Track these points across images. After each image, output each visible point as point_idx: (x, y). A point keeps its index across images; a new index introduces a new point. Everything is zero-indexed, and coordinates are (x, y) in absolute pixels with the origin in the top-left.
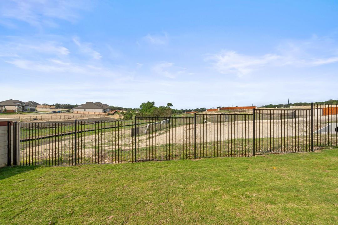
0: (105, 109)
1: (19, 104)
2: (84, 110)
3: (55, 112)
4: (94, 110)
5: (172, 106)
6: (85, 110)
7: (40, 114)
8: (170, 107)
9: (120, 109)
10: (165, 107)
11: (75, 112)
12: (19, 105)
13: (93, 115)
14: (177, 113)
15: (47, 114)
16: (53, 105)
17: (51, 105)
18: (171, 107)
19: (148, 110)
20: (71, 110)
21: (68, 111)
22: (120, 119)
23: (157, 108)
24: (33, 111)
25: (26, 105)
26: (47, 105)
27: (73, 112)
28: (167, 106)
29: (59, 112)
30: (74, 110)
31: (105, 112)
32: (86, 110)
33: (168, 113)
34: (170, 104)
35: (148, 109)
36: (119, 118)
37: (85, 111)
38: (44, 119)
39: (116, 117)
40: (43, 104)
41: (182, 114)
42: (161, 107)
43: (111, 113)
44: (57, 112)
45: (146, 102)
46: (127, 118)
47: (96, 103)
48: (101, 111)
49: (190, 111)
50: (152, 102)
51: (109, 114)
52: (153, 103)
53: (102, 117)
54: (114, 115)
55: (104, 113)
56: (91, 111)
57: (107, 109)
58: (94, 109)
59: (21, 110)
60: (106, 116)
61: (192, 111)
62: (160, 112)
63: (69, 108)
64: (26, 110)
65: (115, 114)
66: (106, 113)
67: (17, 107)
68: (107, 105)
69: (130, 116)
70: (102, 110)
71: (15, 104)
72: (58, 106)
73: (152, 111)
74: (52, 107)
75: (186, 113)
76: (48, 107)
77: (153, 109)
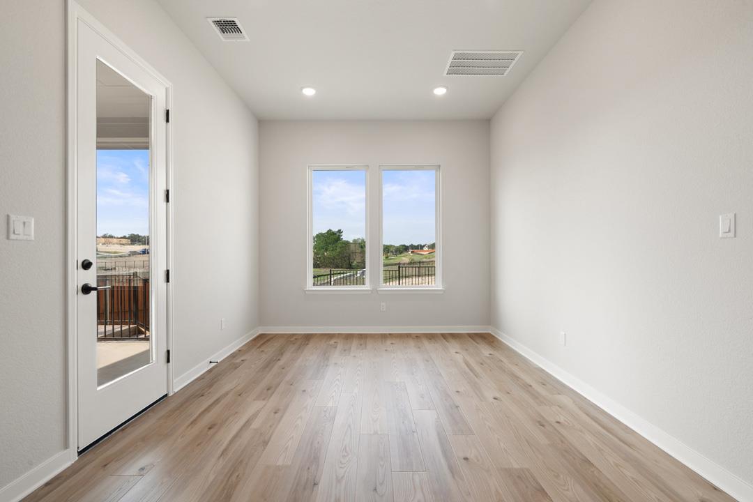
3: (134, 253)
7: (105, 257)
14: (392, 252)
15: (121, 257)
16: (124, 237)
17: (119, 236)
23: (347, 243)
26: (111, 237)
29: (143, 252)
35: (330, 246)
40: (102, 235)
41: (402, 255)
44: (138, 254)
45: (324, 231)
49: (421, 247)
50: (337, 230)
52: (340, 231)
61: (425, 249)
62: (354, 251)
72: (135, 239)
73: (338, 250)
74: (124, 241)
75: (412, 252)
76: (115, 240)
77: (340, 245)
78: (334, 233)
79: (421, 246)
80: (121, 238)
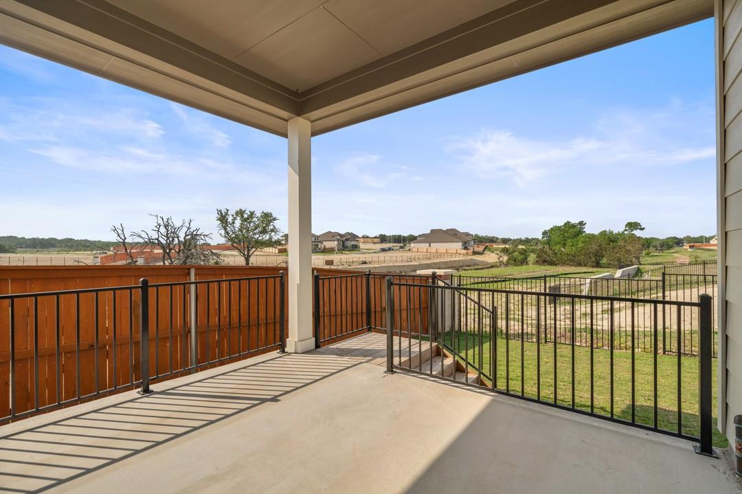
0: (465, 243)
1: (338, 237)
2: (428, 244)
3: (383, 250)
4: (445, 244)
5: (642, 229)
6: (430, 244)
7: (364, 253)
8: (634, 232)
9: (493, 240)
10: (621, 232)
11: (415, 250)
12: (338, 240)
13: (446, 255)
14: (654, 247)
15: (375, 253)
16: (376, 237)
17: (373, 236)
18: (637, 233)
19: (569, 242)
20: (408, 245)
21: (401, 247)
22: (498, 264)
23: (592, 237)
24: (355, 248)
25: (347, 240)
26: (367, 237)
27: (409, 250)
28: (625, 230)
29: (390, 249)
30: (412, 245)
31: (466, 248)
32: (432, 244)
33: (629, 248)
34: (633, 226)
35: (569, 240)
36: (498, 261)
37: (430, 246)
38: (375, 262)
39: (490, 258)
40: (362, 235)
41: (674, 250)
42: (603, 233)
43: (477, 249)
44: (386, 250)
45: (561, 223)
46: (515, 261)
47: (448, 230)
48: (458, 246)
50: (577, 222)
51: (475, 253)
52: (581, 223)
53: (461, 258)
54: (485, 256)
55: (464, 251)
56: (441, 247)
57: (469, 242)
58: (447, 242)
59: (341, 246)
60: (469, 257)
62: (604, 245)
63: (402, 241)
64: (347, 247)
65: (485, 252)
66: (469, 251)
67: (336, 243)
68: (467, 234)
69: (523, 256)
70: (460, 244)
71: (334, 239)
72: (383, 239)
73: (581, 245)
74: (376, 240)
75: (691, 247)
76: (370, 240)
77: (582, 239)
78: (574, 226)
79: (706, 238)
80: (374, 238)
